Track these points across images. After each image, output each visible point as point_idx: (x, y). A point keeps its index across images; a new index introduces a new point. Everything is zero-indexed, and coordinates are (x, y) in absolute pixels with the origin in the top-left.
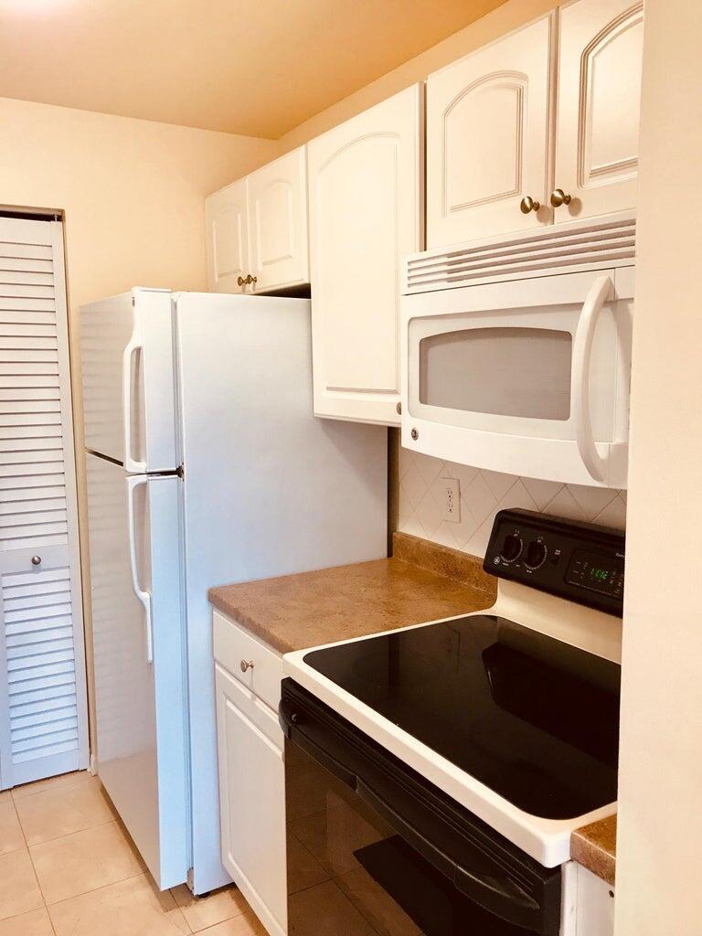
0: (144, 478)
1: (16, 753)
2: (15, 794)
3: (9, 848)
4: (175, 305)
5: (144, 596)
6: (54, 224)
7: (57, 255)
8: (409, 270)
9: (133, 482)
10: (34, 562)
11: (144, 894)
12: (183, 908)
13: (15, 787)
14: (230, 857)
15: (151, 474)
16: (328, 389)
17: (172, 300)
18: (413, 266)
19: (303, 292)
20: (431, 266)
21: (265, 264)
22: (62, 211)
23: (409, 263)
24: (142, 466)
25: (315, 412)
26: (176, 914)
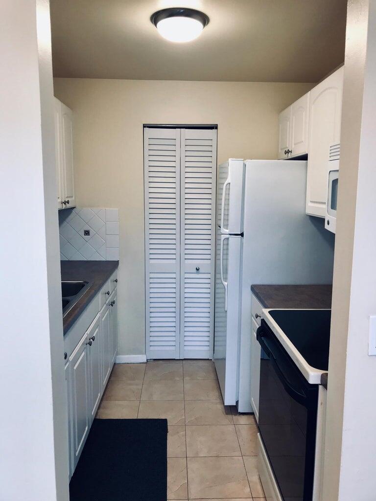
0: (228, 236)
1: (186, 346)
2: (184, 362)
3: (178, 379)
4: (245, 165)
5: (225, 283)
6: (214, 131)
7: (214, 143)
8: (331, 150)
9: (223, 237)
10: (197, 270)
11: (220, 407)
12: (233, 416)
13: (185, 359)
14: (252, 399)
15: (231, 234)
16: (311, 202)
17: (244, 163)
18: (332, 148)
19: (304, 158)
20: (335, 149)
21: (295, 144)
22: (217, 125)
23: (331, 147)
24: (227, 231)
25: (306, 212)
26: (230, 417)
